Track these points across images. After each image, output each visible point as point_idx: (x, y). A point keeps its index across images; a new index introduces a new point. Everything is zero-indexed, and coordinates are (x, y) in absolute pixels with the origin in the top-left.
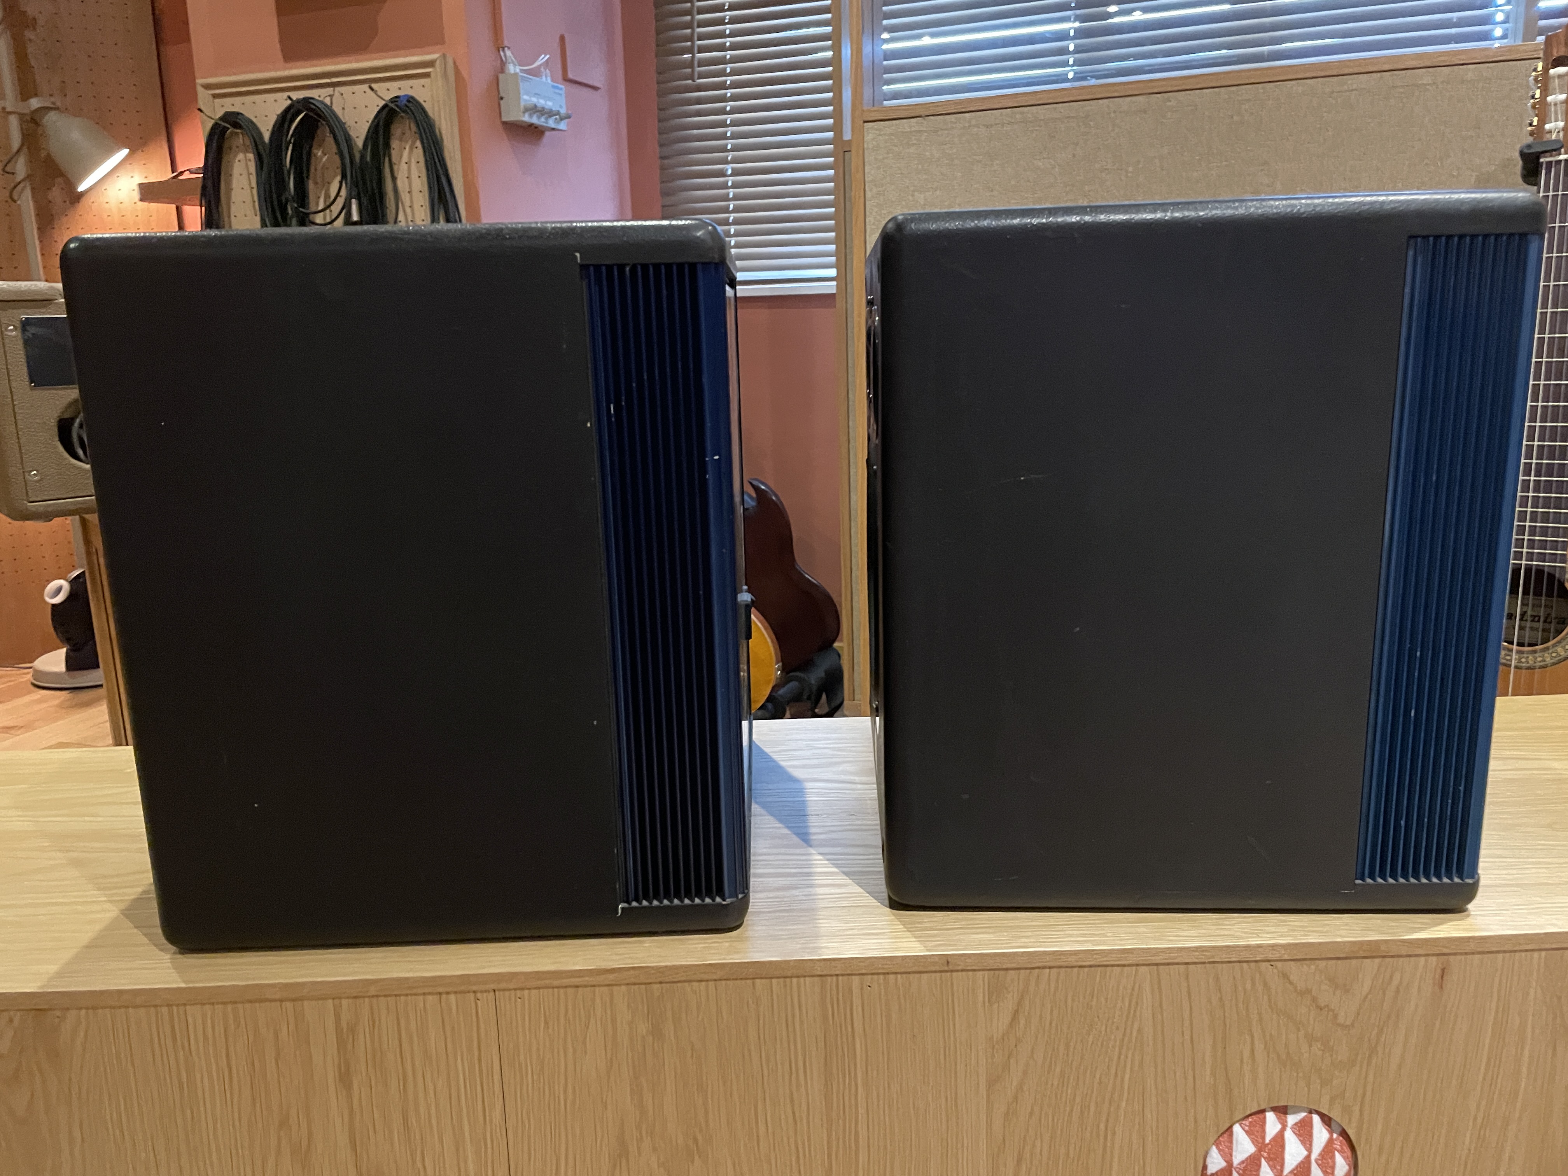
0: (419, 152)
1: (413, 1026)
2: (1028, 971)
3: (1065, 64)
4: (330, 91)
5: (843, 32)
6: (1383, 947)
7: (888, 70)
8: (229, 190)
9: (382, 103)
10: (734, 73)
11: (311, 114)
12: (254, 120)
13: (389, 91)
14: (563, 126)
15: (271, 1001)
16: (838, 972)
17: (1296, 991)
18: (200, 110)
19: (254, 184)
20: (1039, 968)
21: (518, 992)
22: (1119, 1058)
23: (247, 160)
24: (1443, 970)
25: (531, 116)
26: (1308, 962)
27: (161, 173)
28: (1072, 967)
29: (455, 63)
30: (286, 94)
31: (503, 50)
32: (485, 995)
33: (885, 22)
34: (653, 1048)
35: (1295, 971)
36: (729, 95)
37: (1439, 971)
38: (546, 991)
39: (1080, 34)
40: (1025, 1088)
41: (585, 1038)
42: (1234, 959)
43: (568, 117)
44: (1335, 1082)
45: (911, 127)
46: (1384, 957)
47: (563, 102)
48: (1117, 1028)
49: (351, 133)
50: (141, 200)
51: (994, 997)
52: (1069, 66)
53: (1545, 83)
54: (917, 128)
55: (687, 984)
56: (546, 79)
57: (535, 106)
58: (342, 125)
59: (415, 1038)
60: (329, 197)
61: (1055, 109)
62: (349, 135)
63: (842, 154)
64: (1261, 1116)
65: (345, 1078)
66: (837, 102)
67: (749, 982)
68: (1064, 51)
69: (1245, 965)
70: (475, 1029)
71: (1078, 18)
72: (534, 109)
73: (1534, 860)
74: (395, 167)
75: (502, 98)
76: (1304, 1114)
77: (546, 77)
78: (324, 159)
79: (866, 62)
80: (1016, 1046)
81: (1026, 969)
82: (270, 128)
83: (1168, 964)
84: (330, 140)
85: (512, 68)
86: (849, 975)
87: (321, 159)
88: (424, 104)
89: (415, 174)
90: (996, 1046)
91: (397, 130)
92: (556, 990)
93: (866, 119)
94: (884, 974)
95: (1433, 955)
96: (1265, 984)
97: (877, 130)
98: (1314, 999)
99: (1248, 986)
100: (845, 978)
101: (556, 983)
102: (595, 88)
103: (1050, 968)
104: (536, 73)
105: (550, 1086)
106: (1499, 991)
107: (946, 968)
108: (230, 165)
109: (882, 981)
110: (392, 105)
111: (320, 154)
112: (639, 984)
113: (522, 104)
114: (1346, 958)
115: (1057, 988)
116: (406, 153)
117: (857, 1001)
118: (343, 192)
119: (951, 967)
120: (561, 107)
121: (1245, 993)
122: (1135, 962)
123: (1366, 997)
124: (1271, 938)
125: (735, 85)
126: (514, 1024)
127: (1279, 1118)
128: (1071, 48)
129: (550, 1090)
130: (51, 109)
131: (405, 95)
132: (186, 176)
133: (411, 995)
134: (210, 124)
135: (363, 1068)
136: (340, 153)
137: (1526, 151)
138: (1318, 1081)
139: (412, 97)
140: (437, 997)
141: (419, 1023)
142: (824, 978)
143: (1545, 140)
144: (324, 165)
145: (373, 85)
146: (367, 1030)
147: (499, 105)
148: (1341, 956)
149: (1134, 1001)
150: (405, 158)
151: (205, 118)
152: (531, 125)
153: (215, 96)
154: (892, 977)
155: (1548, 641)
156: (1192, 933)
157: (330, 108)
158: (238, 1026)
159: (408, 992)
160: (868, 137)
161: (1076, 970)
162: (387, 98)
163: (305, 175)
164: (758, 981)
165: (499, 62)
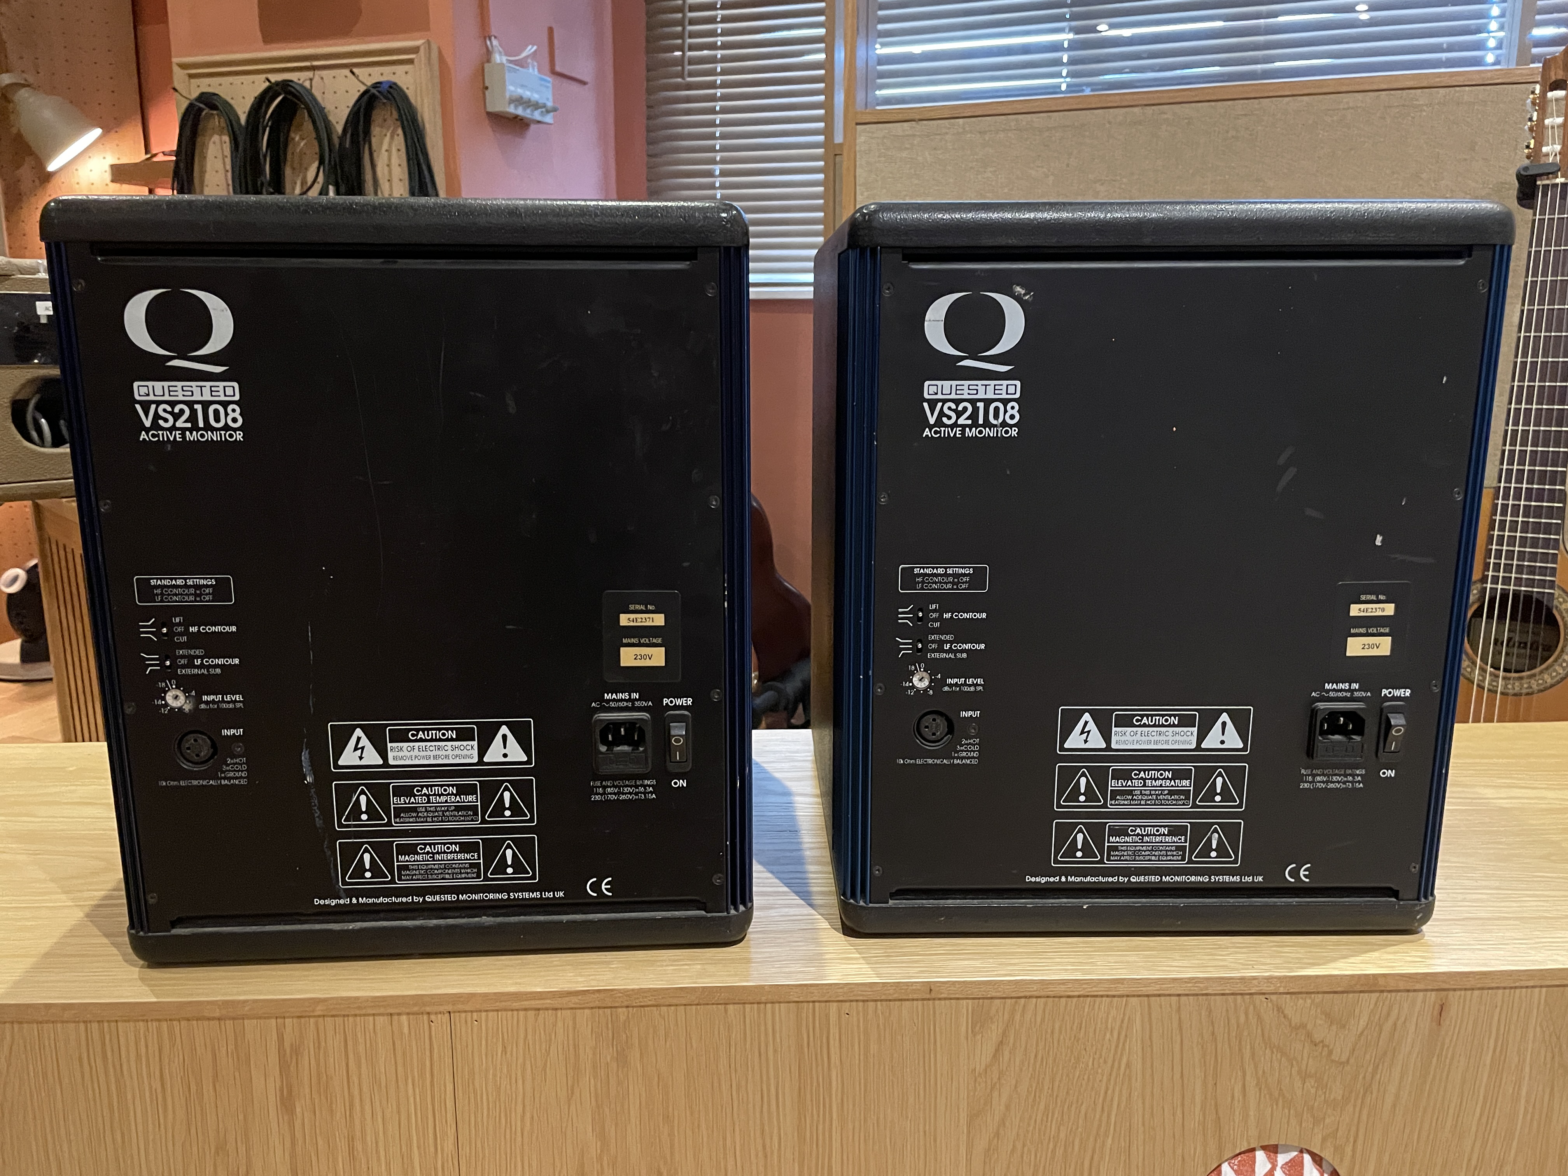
0: (399, 140)
1: (361, 1048)
2: (1014, 1000)
3: (1059, 75)
4: (310, 74)
5: (837, 33)
6: (1381, 982)
7: (882, 75)
8: (203, 172)
9: (363, 88)
10: (724, 72)
11: (289, 97)
12: (232, 102)
13: (370, 76)
14: (549, 119)
15: (209, 1019)
16: (815, 999)
17: (1290, 1026)
18: (174, 89)
19: (229, 167)
20: (1026, 997)
21: (475, 1014)
22: (1106, 1093)
23: (222, 143)
24: (1442, 1006)
25: (516, 107)
26: (1304, 995)
27: (135, 155)
28: (1061, 997)
29: (440, 52)
30: (264, 76)
31: (490, 39)
32: (439, 1016)
33: (880, 27)
34: (618, 1076)
35: (1289, 1005)
36: (719, 94)
37: (1437, 1007)
38: (504, 1013)
39: (1074, 46)
40: (1007, 1124)
41: (545, 1064)
42: (1227, 992)
43: (554, 110)
44: (1327, 1121)
45: (904, 131)
46: (1382, 991)
47: (550, 97)
48: (1105, 1062)
49: (331, 118)
50: (112, 181)
51: (977, 1028)
52: (1063, 77)
53: (1542, 105)
54: (910, 132)
55: (655, 1008)
56: (533, 71)
57: (521, 98)
58: (322, 109)
59: (363, 1061)
60: (306, 183)
61: (1050, 117)
62: (329, 121)
63: (832, 156)
64: (1250, 1154)
65: (287, 1103)
66: (828, 106)
67: (721, 1007)
68: (1058, 62)
69: (1239, 997)
70: (428, 1053)
71: (1073, 30)
72: (519, 101)
73: (1532, 892)
74: (375, 155)
75: (487, 88)
76: (1296, 1153)
77: (533, 69)
78: (302, 144)
79: (860, 63)
80: (999, 1079)
81: (1012, 998)
82: (247, 108)
83: (1159, 995)
84: (308, 126)
85: (498, 58)
86: (826, 1001)
87: (299, 143)
88: (407, 91)
89: (395, 161)
90: (978, 1079)
91: (378, 116)
92: (515, 1013)
93: (858, 121)
94: (863, 1001)
95: (1432, 990)
96: (1259, 1018)
97: (869, 132)
98: (1309, 1035)
99: (1242, 1019)
100: (823, 1004)
101: (516, 1005)
102: (583, 83)
103: (1037, 997)
104: (521, 64)
105: (506, 1115)
106: (1498, 1030)
107: (928, 996)
108: (204, 146)
109: (861, 1009)
110: (374, 91)
111: (297, 138)
112: (605, 1008)
113: (508, 95)
114: (1343, 992)
115: (1043, 1020)
116: (387, 140)
117: (834, 1031)
118: (321, 178)
119: (933, 995)
120: (548, 99)
121: (1238, 1027)
122: (1125, 993)
123: (1362, 1032)
124: (1267, 971)
125: (725, 85)
126: (470, 1047)
127: (1269, 1158)
128: (1065, 60)
129: (506, 1120)
130: (24, 86)
131: (388, 82)
132: (160, 158)
133: (360, 1015)
134: (185, 104)
135: (307, 1091)
136: (319, 138)
137: (1522, 173)
138: (1311, 1119)
139: (395, 84)
140: (386, 1019)
141: (368, 1045)
142: (800, 1004)
143: (1542, 162)
144: (301, 150)
145: (355, 70)
146: (312, 1052)
147: (484, 94)
148: (1339, 989)
149: (1123, 1034)
150: (385, 146)
151: (180, 97)
152: (516, 117)
153: (191, 76)
154: (871, 1004)
155: (1535, 667)
156: (1185, 963)
157: (309, 92)
158: (174, 1046)
159: (358, 1012)
160: (861, 139)
161: (1063, 1000)
162: (369, 84)
163: (282, 157)
164: (731, 1007)
165: (485, 50)
